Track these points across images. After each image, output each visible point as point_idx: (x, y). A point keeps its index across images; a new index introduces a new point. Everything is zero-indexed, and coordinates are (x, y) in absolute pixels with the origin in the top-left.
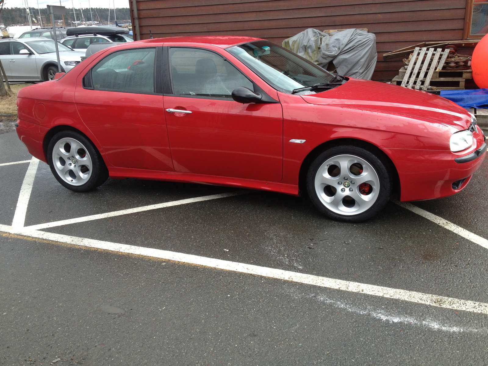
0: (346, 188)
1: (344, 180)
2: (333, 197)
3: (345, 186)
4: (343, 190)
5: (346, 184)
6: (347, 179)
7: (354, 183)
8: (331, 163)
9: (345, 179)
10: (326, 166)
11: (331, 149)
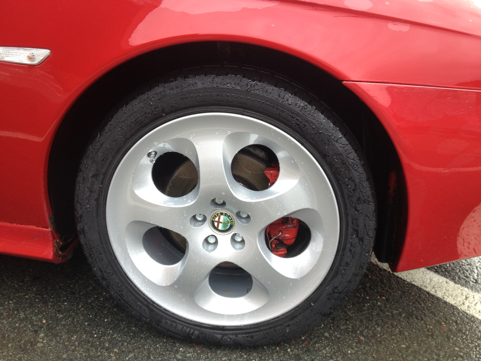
0: (219, 236)
1: (212, 208)
2: (178, 267)
3: (216, 229)
4: (212, 240)
5: (219, 222)
6: (224, 204)
7: (248, 217)
8: (161, 145)
9: (217, 204)
10: (146, 156)
11: (159, 89)
